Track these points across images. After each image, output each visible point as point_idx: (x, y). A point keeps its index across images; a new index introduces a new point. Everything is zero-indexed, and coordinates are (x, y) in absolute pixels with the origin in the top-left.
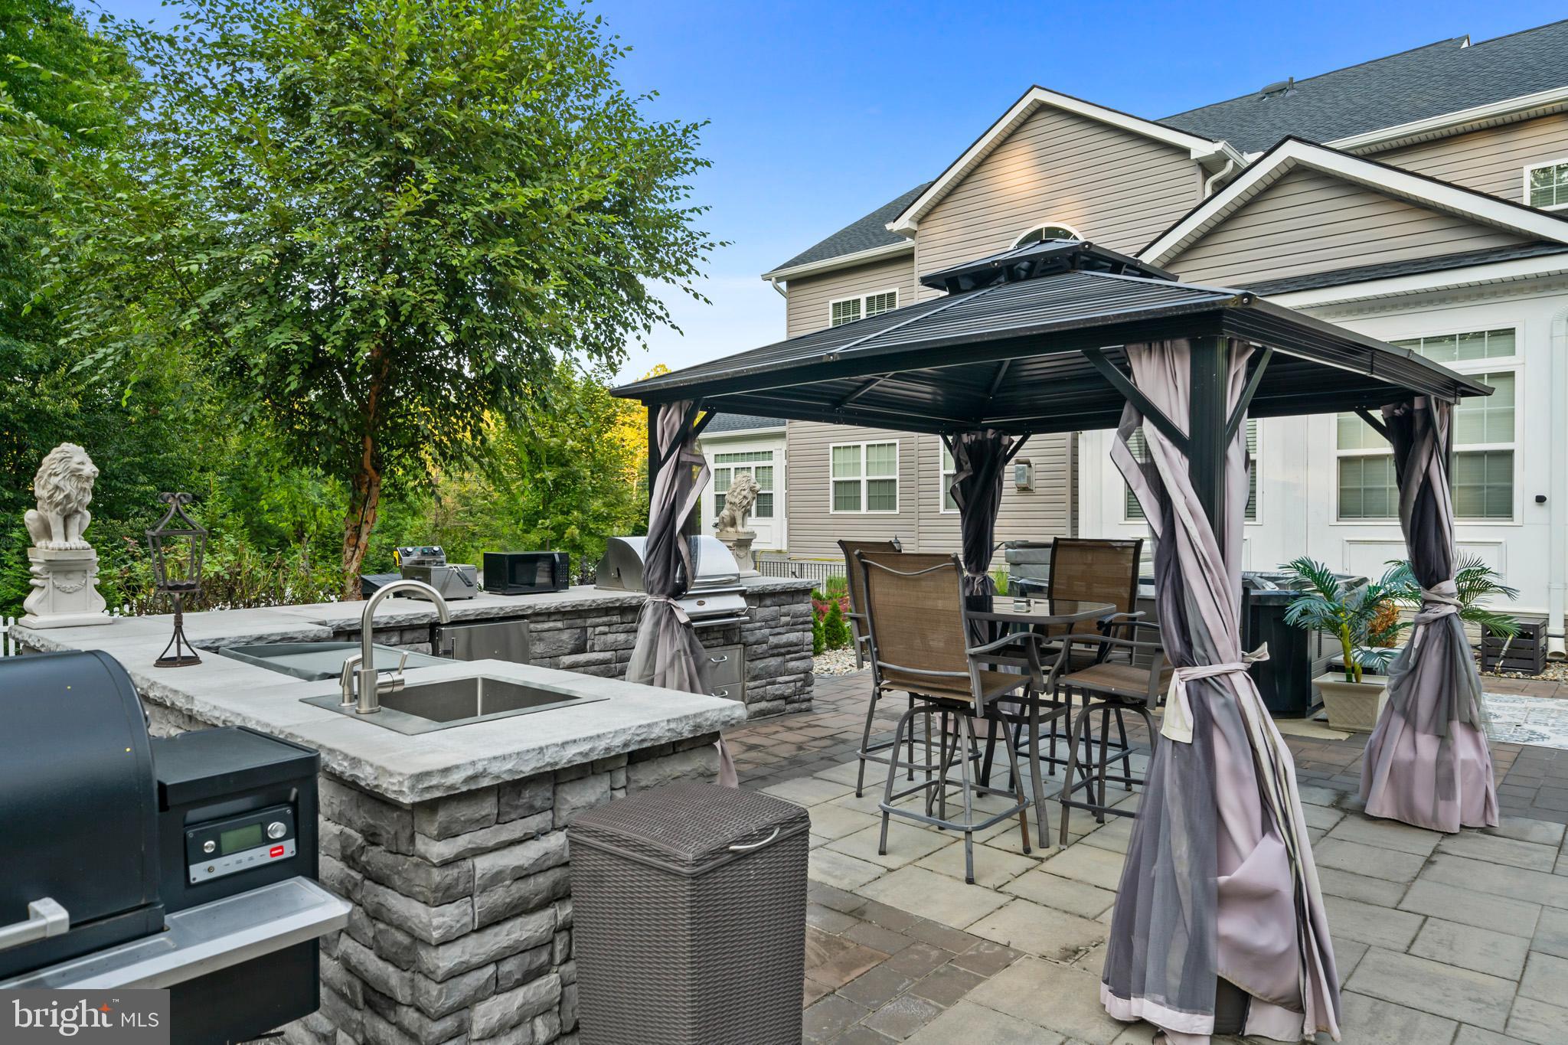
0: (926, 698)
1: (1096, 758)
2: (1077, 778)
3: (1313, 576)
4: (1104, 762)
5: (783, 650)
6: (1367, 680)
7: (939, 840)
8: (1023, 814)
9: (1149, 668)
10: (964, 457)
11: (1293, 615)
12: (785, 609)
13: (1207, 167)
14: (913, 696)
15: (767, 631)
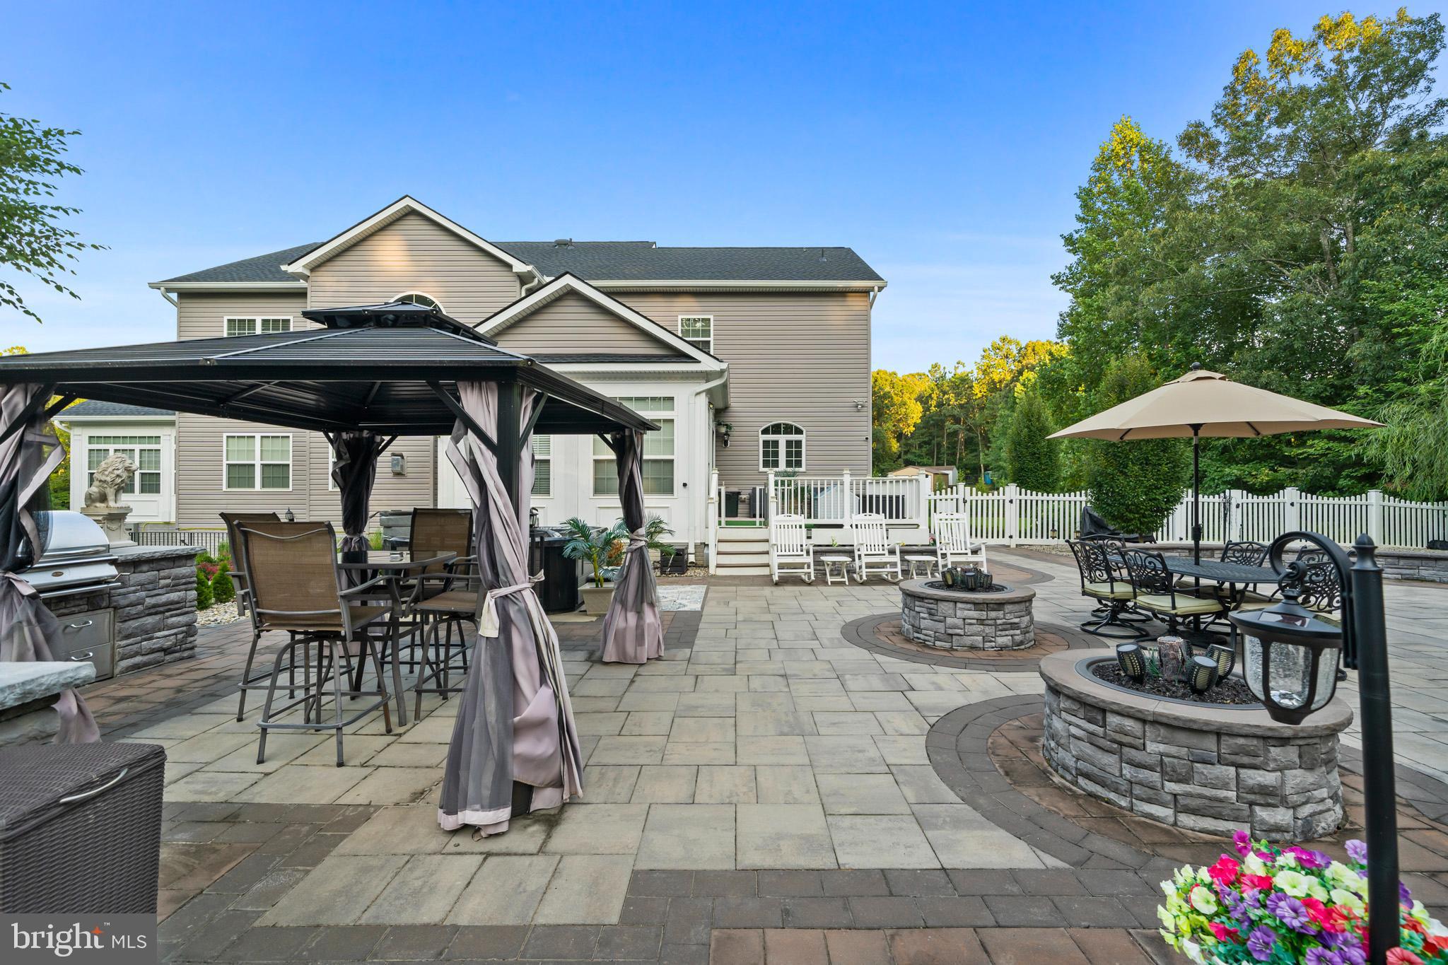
0: (306, 633)
1: (442, 657)
2: (428, 671)
3: (579, 529)
4: (447, 657)
5: (161, 609)
6: (606, 585)
7: (317, 739)
8: (386, 706)
9: (477, 592)
10: (344, 449)
11: (567, 552)
12: (163, 573)
13: (523, 279)
14: (293, 633)
15: (144, 594)
